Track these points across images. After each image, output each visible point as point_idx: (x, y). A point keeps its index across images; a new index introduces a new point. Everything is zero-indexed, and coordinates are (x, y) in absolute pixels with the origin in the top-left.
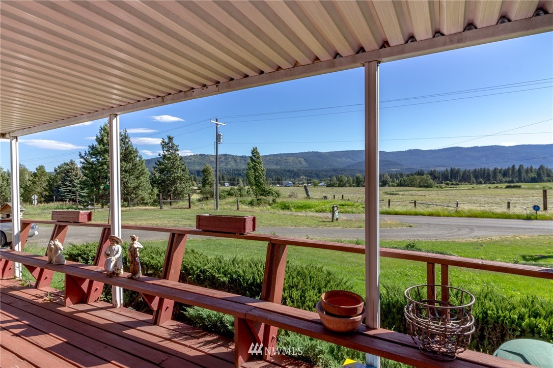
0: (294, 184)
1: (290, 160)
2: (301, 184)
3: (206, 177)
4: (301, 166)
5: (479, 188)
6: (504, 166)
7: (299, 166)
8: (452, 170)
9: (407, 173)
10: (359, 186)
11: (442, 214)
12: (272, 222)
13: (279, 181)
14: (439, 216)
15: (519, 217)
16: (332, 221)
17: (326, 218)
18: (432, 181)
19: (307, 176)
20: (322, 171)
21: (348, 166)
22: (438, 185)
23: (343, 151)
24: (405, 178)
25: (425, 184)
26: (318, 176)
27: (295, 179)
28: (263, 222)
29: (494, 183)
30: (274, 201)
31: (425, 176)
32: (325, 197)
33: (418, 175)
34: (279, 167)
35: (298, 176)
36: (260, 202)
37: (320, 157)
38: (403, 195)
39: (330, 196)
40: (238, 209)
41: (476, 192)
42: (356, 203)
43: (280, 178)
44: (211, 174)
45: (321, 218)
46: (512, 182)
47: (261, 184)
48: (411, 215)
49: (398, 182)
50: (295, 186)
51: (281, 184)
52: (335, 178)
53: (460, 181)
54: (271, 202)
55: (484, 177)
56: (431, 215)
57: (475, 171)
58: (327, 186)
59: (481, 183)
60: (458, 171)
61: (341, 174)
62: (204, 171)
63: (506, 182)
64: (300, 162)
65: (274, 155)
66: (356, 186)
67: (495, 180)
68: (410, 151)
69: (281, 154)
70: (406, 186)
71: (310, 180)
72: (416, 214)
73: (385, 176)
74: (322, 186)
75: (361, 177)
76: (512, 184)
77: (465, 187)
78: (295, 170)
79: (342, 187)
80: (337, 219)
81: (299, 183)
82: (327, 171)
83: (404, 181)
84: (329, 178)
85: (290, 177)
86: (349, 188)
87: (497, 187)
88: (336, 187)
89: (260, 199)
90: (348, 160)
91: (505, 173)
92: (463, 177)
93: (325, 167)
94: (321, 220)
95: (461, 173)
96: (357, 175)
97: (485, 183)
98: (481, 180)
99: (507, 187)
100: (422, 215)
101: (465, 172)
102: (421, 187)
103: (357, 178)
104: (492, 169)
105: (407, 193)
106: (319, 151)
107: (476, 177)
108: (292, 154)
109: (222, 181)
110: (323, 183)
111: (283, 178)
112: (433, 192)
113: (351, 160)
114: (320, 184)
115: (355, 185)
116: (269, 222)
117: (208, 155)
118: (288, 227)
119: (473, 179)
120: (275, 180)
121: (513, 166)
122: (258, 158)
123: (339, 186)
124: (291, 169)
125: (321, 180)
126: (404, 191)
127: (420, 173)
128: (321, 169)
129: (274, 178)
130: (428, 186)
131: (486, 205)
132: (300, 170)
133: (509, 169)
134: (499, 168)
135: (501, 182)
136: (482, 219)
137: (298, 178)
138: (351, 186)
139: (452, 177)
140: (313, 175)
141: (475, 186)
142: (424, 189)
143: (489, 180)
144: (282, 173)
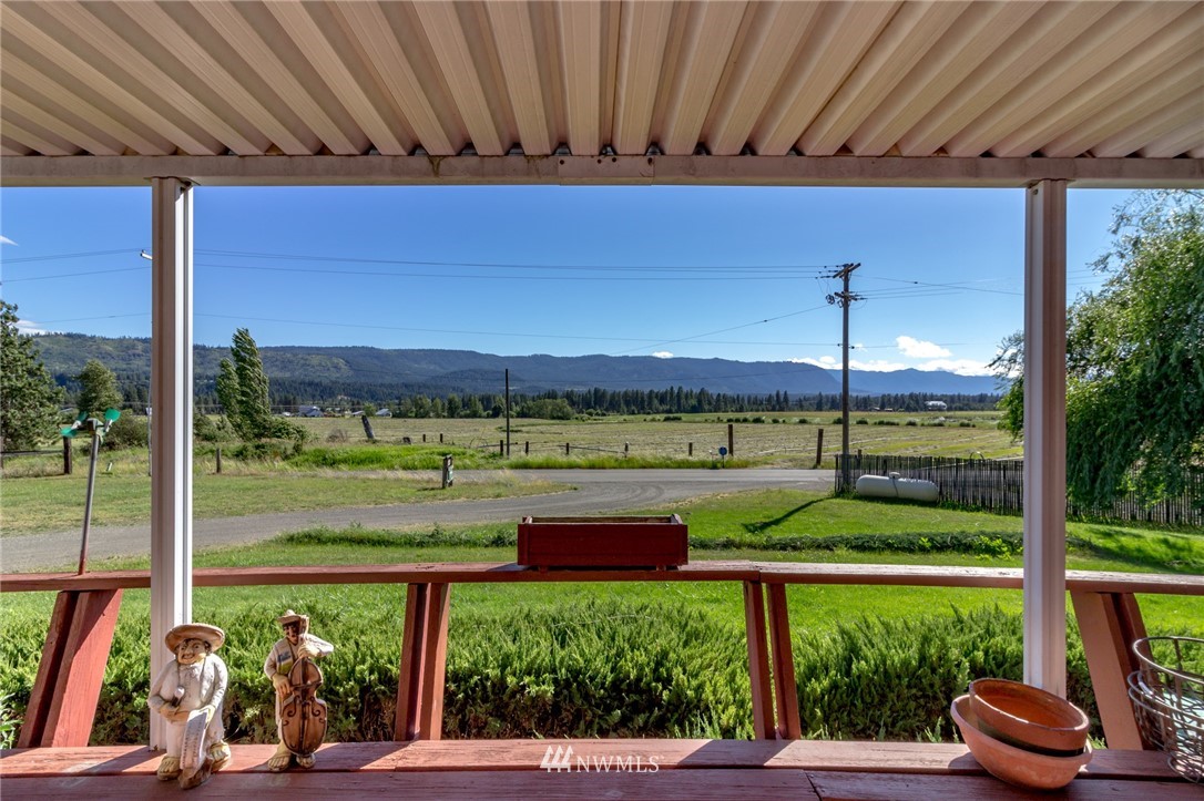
0: (322, 410)
1: (315, 360)
2: (340, 411)
3: (91, 391)
4: (338, 375)
5: (632, 422)
6: (661, 388)
7: (334, 375)
8: (596, 391)
9: (531, 395)
10: (453, 417)
11: (607, 464)
12: (321, 497)
13: (288, 404)
14: (604, 468)
15: (703, 465)
16: (444, 487)
17: (428, 482)
18: (569, 408)
19: (350, 395)
20: (382, 385)
21: (433, 378)
22: (577, 415)
23: (423, 350)
24: (530, 403)
25: (560, 414)
26: (373, 396)
27: (324, 401)
28: (300, 498)
29: (649, 413)
30: (297, 449)
31: (559, 401)
32: (407, 440)
33: (549, 398)
34: (287, 375)
35: (332, 395)
36: (263, 453)
37: (377, 358)
38: (528, 432)
39: (416, 438)
40: (219, 470)
41: (629, 426)
42: (468, 450)
43: (292, 397)
44: (109, 384)
45: (418, 482)
46: (670, 411)
47: (258, 412)
48: (561, 468)
49: (518, 409)
50: (326, 416)
51: (295, 412)
52: (409, 401)
53: (607, 410)
54: (289, 452)
55: (636, 404)
56: (592, 467)
57: (626, 393)
58: (394, 416)
59: (633, 413)
60: (604, 393)
61: (420, 393)
62: (85, 377)
63: (664, 412)
64: (336, 367)
65: (276, 349)
66: (448, 417)
67: (651, 408)
68: (535, 357)
69: (293, 348)
70: (530, 417)
71: (358, 403)
72: (571, 467)
73: (497, 399)
74: (382, 415)
75: (457, 399)
76: (671, 415)
77: (613, 418)
78: (325, 382)
79: (423, 417)
80: (451, 484)
81: (333, 410)
82: (391, 386)
83: (529, 409)
84: (397, 401)
85: (314, 397)
86: (435, 420)
87: (653, 420)
88: (410, 417)
89: (263, 447)
90: (432, 367)
91: (662, 399)
92: (611, 403)
93: (388, 380)
94: (420, 486)
95: (608, 397)
96: (451, 396)
97: (639, 413)
98: (633, 408)
99: (667, 419)
100: (579, 467)
101: (613, 395)
102: (553, 418)
103: (451, 402)
104: (647, 391)
105: (533, 429)
106: (376, 347)
107: (627, 403)
108: (318, 349)
109: (137, 403)
110: (385, 410)
111: (299, 399)
112: (573, 427)
113: (438, 368)
114: (379, 413)
115: (446, 414)
116: (314, 499)
117: (93, 338)
118: (361, 507)
119: (623, 407)
120: (280, 402)
121: (672, 388)
122: (253, 353)
123: (416, 417)
124: (316, 381)
125: (380, 405)
126: (529, 425)
127: (552, 395)
128: (380, 381)
129: (277, 399)
130: (564, 417)
131: (647, 447)
132: (336, 382)
133: (666, 392)
134: (656, 391)
135: (658, 412)
136: (661, 470)
137: (330, 400)
138: (438, 416)
139: (596, 403)
140: (364, 394)
141: (625, 417)
142: (558, 421)
143: (643, 408)
144: (295, 389)
